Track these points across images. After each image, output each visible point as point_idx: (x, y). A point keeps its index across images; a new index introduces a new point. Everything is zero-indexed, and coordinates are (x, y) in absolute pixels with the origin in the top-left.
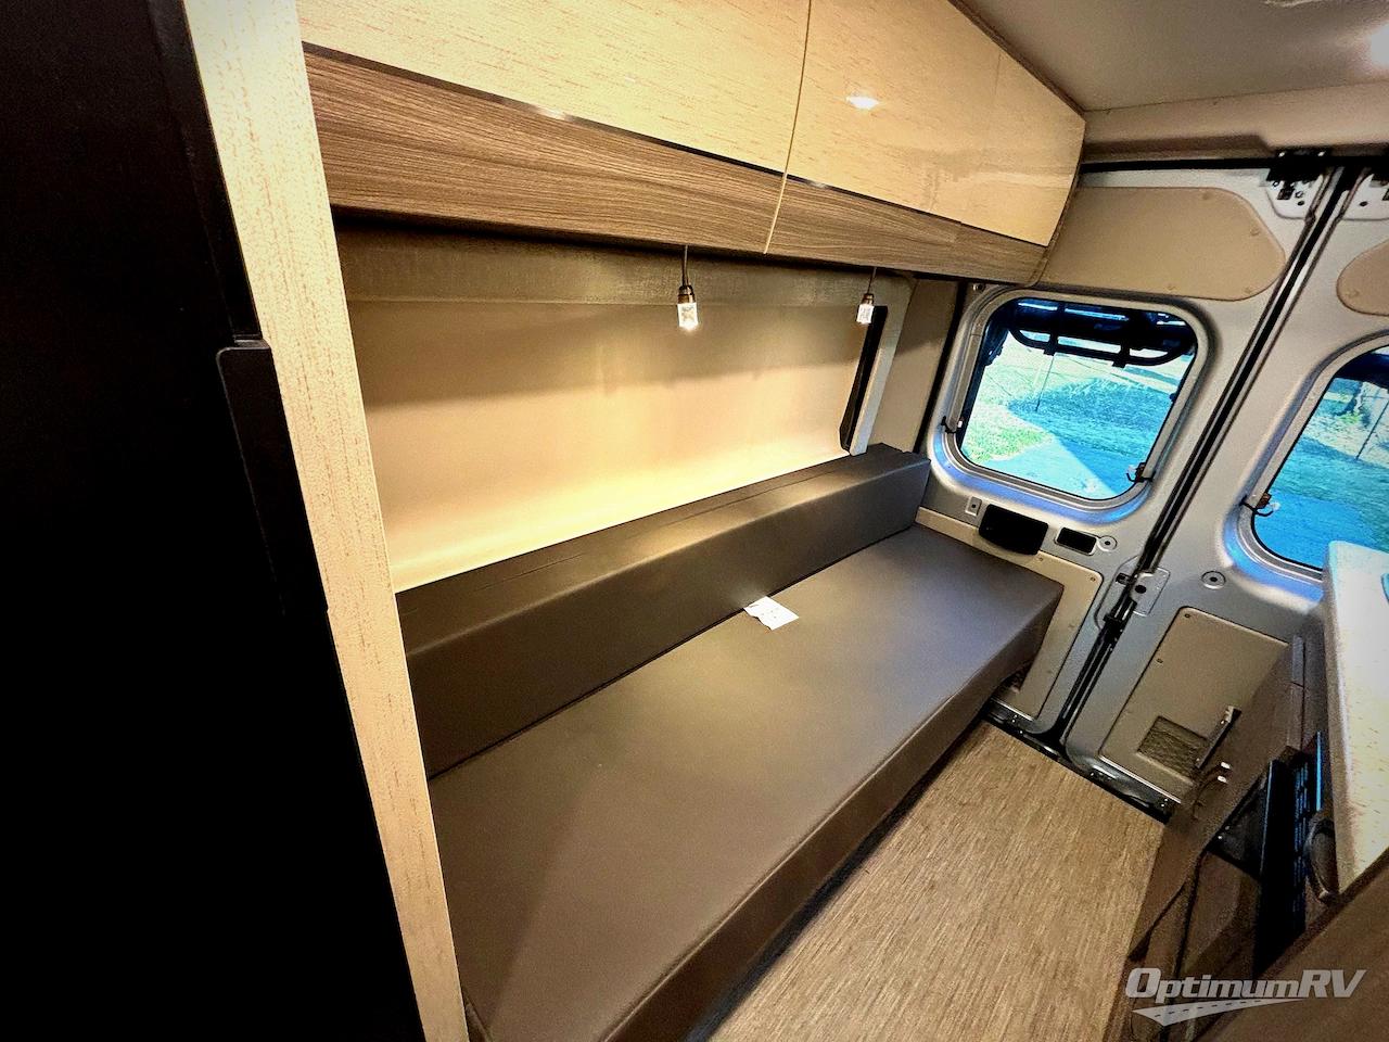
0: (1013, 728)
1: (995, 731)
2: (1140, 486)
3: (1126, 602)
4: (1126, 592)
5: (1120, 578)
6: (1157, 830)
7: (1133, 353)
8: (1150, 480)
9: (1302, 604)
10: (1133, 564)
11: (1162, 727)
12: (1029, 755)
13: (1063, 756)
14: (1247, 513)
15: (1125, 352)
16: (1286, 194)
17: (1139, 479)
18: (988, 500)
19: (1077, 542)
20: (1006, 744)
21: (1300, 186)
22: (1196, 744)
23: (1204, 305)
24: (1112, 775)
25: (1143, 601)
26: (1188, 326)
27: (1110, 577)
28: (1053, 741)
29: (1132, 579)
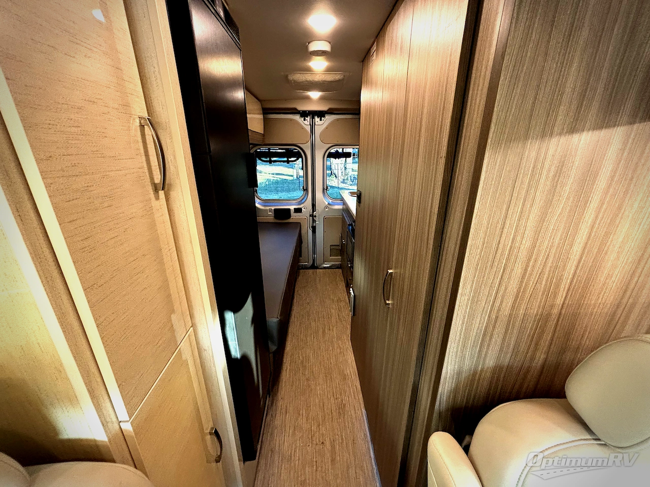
0: (306, 268)
1: (301, 271)
2: (305, 192)
3: (314, 221)
4: (313, 218)
5: (310, 216)
6: (340, 271)
7: (290, 159)
8: (306, 189)
9: (340, 207)
10: (311, 211)
11: (331, 248)
12: (311, 271)
13: (317, 268)
14: (325, 190)
15: (288, 160)
16: (305, 120)
17: (304, 190)
18: (273, 208)
19: (298, 210)
20: (305, 272)
21: (306, 118)
22: (337, 248)
23: (299, 145)
24: (328, 266)
25: (317, 219)
26: (299, 151)
27: (308, 216)
28: (314, 267)
29: (313, 215)
